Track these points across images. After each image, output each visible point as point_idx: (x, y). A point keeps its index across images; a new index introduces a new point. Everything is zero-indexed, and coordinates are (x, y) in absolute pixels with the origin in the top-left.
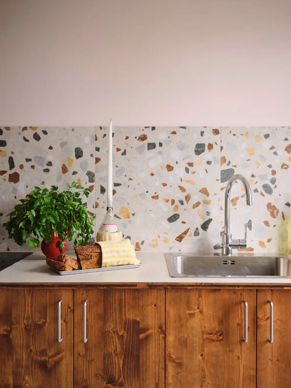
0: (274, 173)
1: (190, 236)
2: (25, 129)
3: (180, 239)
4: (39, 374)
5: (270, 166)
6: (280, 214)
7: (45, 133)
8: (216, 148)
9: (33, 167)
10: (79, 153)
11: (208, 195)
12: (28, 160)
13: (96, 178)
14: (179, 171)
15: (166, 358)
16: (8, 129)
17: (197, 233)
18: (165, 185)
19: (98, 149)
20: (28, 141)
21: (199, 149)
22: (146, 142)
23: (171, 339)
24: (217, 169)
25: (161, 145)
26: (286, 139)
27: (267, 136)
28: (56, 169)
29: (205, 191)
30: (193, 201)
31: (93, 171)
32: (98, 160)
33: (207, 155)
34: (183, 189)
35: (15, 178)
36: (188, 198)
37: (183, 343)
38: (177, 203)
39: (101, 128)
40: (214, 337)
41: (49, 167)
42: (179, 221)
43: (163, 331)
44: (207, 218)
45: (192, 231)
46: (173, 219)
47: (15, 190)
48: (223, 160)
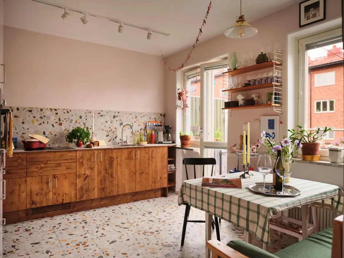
0: (132, 123)
1: (112, 140)
2: (64, 109)
3: (109, 141)
4: (90, 170)
5: (132, 122)
6: (134, 134)
7: (70, 111)
8: (119, 117)
9: (66, 121)
10: (81, 117)
11: (116, 129)
12: (65, 119)
13: (86, 125)
14: (109, 123)
15: (118, 164)
16: (59, 109)
17: (114, 140)
18: (105, 126)
19: (86, 116)
20: (65, 113)
21: (114, 117)
22: (100, 114)
23: (119, 160)
24: (119, 123)
25: (104, 115)
26: (135, 115)
27: (131, 114)
28: (74, 122)
29: (116, 128)
30: (112, 131)
31: (85, 122)
32: (86, 119)
33: (116, 119)
34: (110, 128)
35: (61, 124)
36: (111, 130)
37: (121, 160)
38: (108, 131)
39: (87, 110)
40: (127, 159)
41: (72, 121)
42: (109, 136)
43: (117, 158)
44: (116, 135)
45: (113, 139)
46: (107, 136)
47: (61, 128)
48: (120, 120)
